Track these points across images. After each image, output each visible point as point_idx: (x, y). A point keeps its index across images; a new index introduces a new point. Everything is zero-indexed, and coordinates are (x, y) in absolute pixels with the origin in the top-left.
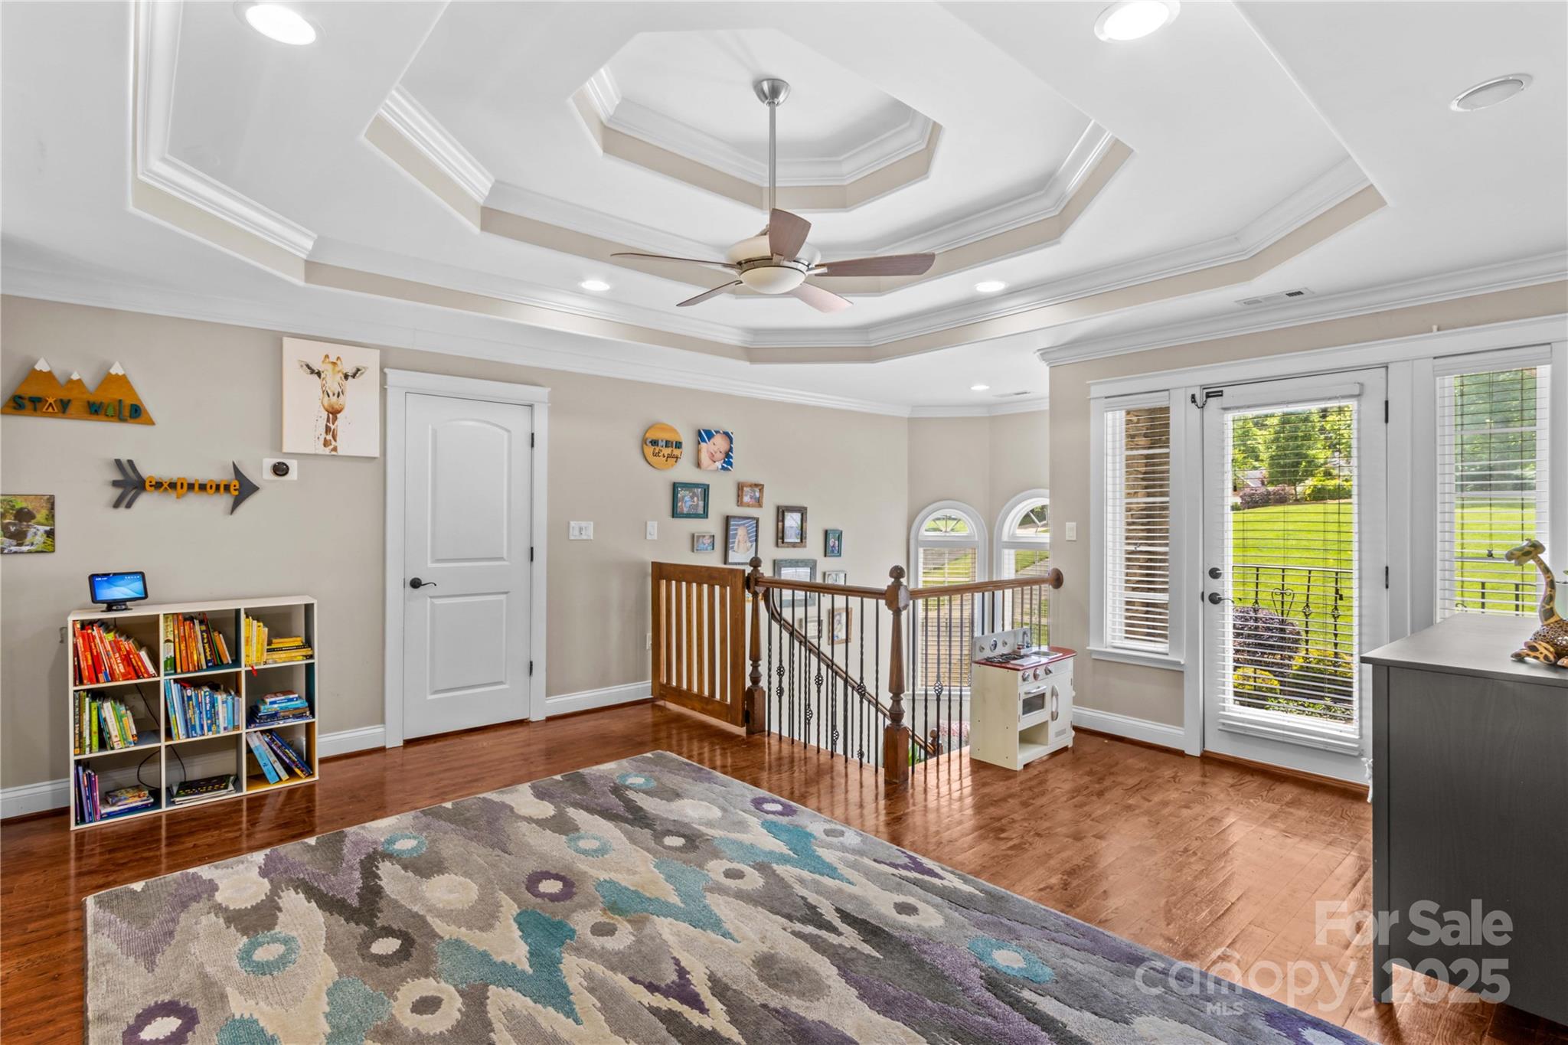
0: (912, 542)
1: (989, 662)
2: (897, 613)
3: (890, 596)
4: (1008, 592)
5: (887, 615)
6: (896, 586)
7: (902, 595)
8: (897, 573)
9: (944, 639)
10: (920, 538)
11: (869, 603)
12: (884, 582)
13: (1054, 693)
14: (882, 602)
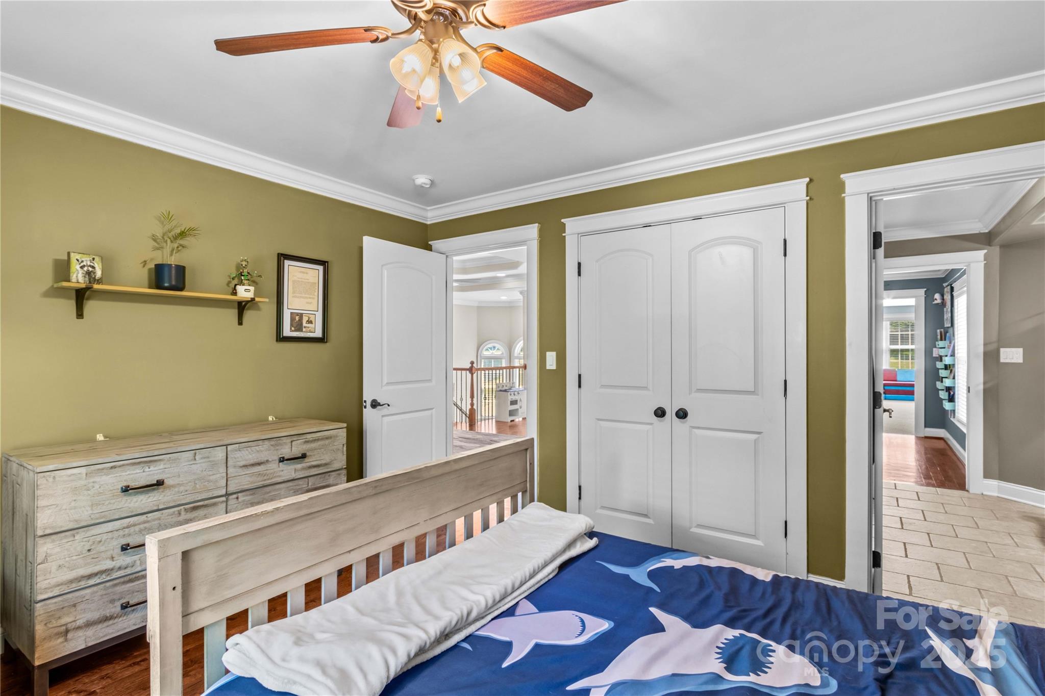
0: (479, 357)
1: (501, 391)
2: (472, 375)
3: (471, 370)
4: (518, 370)
5: (469, 375)
6: (472, 366)
7: (474, 369)
8: (472, 363)
9: (491, 382)
10: (482, 355)
11: (464, 372)
12: (468, 366)
13: (521, 400)
14: (468, 372)
